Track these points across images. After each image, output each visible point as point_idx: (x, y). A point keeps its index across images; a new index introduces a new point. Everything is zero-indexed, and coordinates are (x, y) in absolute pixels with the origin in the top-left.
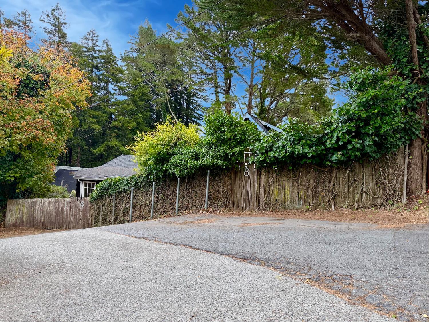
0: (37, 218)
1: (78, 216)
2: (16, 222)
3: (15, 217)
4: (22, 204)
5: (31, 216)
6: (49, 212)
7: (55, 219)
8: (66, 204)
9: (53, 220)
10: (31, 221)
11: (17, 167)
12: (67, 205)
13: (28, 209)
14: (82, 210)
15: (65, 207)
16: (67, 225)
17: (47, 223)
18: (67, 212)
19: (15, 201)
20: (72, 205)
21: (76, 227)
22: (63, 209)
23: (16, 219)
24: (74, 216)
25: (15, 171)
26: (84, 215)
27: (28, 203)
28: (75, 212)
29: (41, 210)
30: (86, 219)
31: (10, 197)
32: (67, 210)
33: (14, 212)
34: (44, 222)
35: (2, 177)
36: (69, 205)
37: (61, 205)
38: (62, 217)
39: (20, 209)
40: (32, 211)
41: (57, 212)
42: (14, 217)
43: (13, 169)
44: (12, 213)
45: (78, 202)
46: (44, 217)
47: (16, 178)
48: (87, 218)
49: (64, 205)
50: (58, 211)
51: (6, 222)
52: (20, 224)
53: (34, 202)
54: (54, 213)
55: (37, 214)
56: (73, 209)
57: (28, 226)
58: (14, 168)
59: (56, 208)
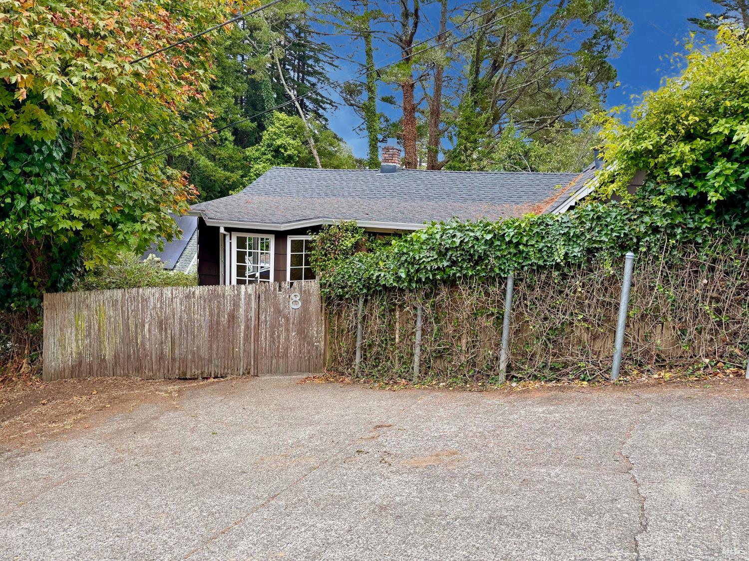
0: (151, 347)
1: (283, 337)
2: (80, 363)
3: (74, 345)
4: (93, 305)
5: (128, 340)
6: (188, 328)
7: (211, 348)
8: (242, 302)
9: (204, 353)
10: (129, 357)
11: (89, 187)
12: (248, 304)
13: (116, 321)
14: (294, 317)
15: (242, 311)
16: (249, 364)
17: (184, 361)
18: (247, 327)
19: (68, 296)
20: (263, 304)
21: (277, 369)
22: (233, 317)
23: (79, 354)
24: (272, 336)
25: (82, 199)
26: (303, 333)
27: (115, 303)
28: (273, 327)
29: (161, 323)
30: (309, 344)
31: (49, 284)
32: (248, 320)
33: (70, 333)
34: (173, 359)
35: (44, 222)
36: (253, 305)
37: (229, 308)
38: (233, 342)
39: (89, 321)
40: (132, 328)
41: (214, 328)
42: (72, 347)
43: (78, 193)
44: (63, 335)
45: (281, 295)
46: (173, 343)
47: (87, 224)
48: (311, 343)
49: (236, 305)
50: (218, 323)
51: (46, 362)
52: (95, 368)
53: (134, 299)
54: (205, 333)
55: (149, 334)
56: (267, 316)
57: (119, 371)
58: (82, 191)
59: (211, 315)
